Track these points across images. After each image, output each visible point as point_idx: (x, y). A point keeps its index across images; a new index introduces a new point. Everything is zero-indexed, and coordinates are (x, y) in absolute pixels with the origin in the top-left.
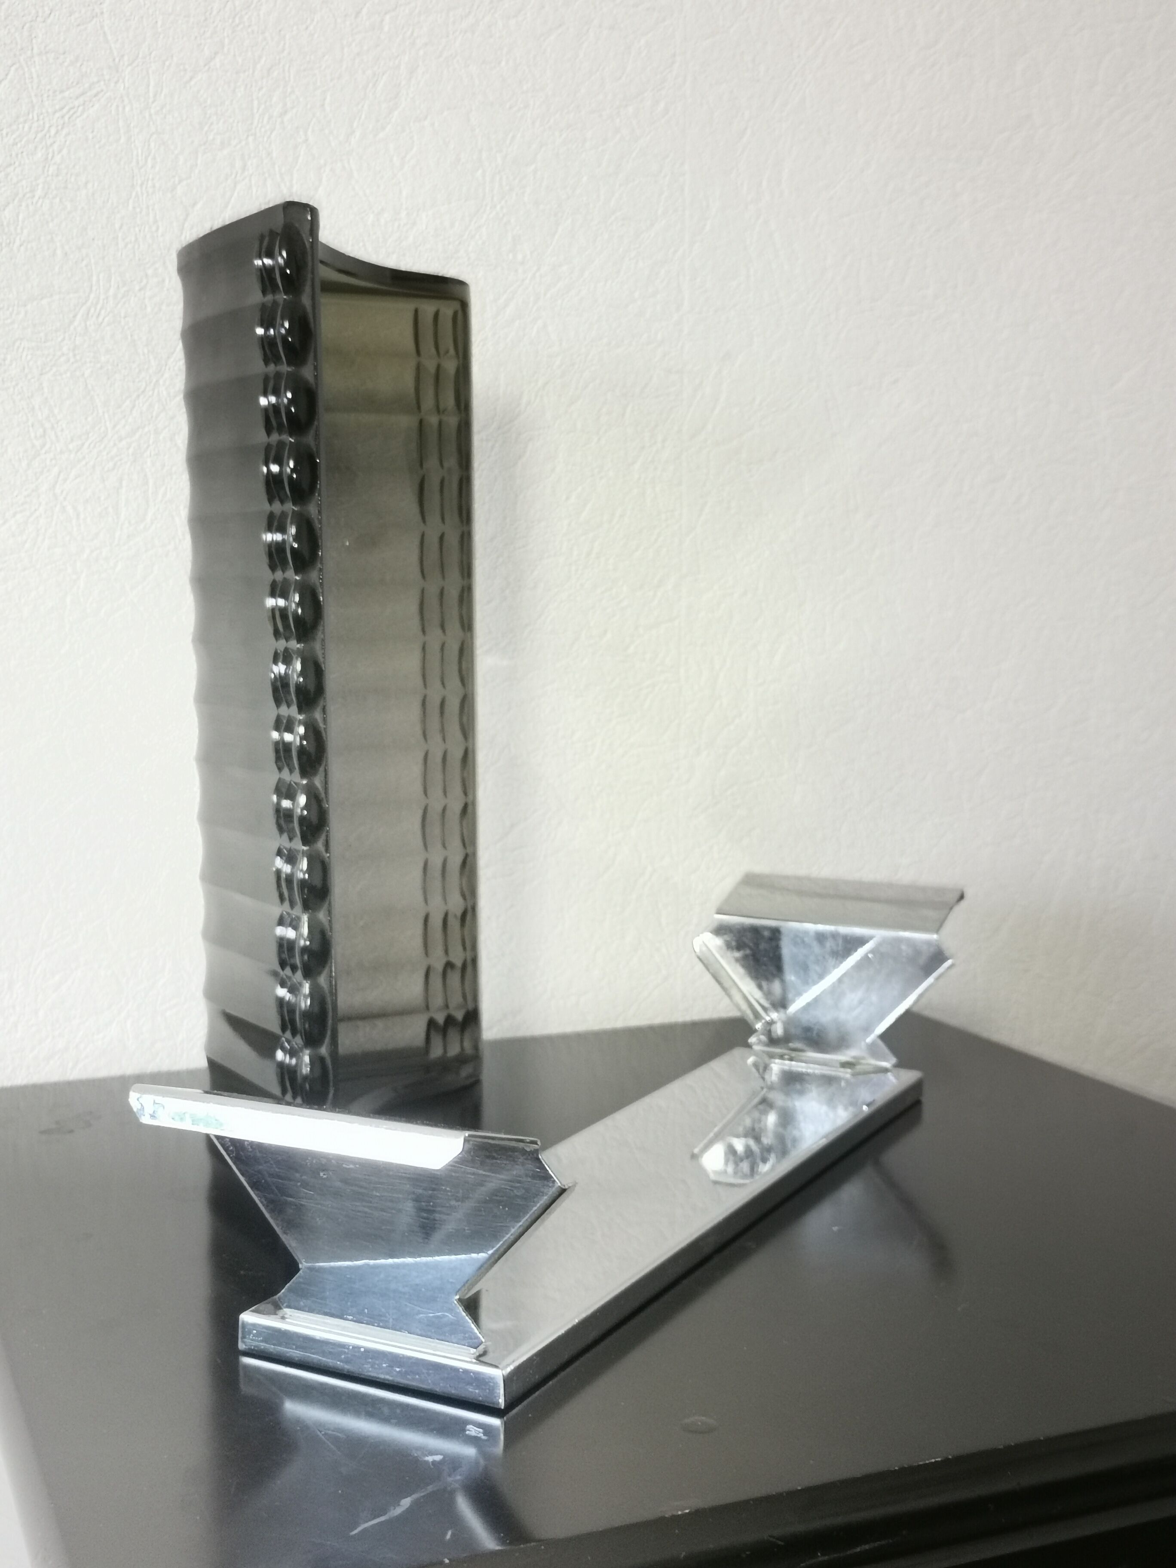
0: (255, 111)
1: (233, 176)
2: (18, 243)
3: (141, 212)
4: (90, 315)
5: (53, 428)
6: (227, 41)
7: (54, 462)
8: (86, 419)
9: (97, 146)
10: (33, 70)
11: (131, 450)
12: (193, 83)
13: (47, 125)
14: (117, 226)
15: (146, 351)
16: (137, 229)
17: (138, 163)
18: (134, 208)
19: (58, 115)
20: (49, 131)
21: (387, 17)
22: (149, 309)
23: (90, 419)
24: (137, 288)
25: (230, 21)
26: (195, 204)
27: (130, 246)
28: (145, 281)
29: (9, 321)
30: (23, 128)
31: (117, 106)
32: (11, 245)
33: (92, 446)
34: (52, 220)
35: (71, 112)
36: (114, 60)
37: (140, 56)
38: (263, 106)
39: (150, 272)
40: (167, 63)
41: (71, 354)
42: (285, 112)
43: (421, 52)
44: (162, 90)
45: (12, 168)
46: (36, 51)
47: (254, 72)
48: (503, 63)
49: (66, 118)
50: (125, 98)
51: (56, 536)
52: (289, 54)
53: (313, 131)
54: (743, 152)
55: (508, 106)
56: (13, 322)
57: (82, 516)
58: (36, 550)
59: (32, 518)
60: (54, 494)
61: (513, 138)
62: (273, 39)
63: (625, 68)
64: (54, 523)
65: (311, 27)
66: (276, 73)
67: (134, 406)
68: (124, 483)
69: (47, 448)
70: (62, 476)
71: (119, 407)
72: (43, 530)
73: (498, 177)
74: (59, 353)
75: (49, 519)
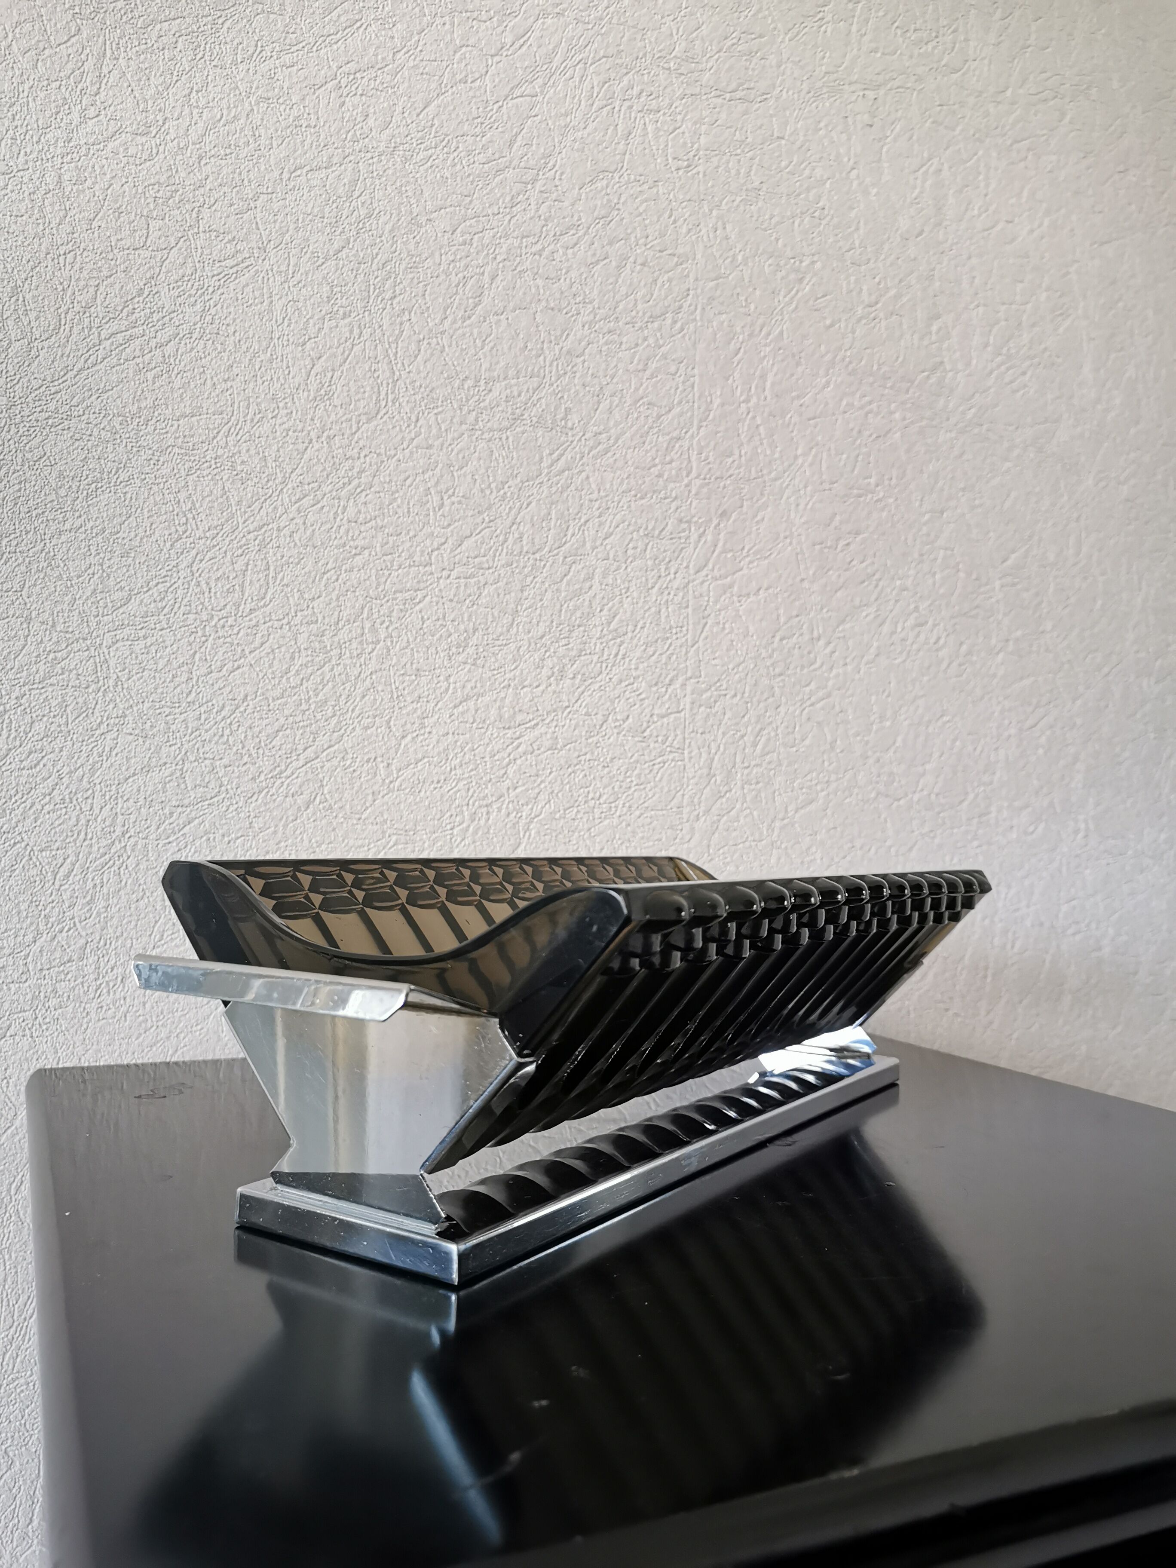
0: (371, 293)
1: (352, 340)
2: (176, 371)
3: (276, 359)
4: (230, 433)
5: (194, 518)
6: (352, 239)
7: (193, 545)
8: (222, 513)
9: (245, 305)
10: (198, 243)
11: (257, 542)
12: (323, 267)
13: (206, 285)
14: (257, 367)
15: (274, 465)
16: (273, 371)
17: (277, 321)
18: (271, 355)
19: (216, 278)
20: (207, 290)
21: (476, 236)
22: (278, 433)
23: (225, 514)
24: (270, 416)
25: (356, 225)
26: (320, 358)
27: (266, 383)
28: (276, 411)
29: (164, 431)
30: (187, 285)
31: (263, 277)
32: (170, 372)
33: (225, 535)
34: (205, 357)
35: (227, 277)
36: (263, 243)
37: (284, 242)
38: (377, 291)
39: (281, 405)
40: (305, 250)
41: (213, 462)
42: (395, 297)
43: (501, 265)
44: (299, 270)
45: (175, 314)
46: (201, 229)
47: (372, 264)
48: (562, 280)
49: (222, 281)
50: (270, 272)
51: (190, 605)
52: (400, 254)
53: (415, 313)
54: (738, 365)
55: (565, 311)
56: (167, 432)
57: (213, 590)
58: (172, 615)
59: (172, 589)
60: (191, 571)
61: (568, 335)
62: (388, 242)
63: (652, 295)
64: (189, 594)
65: (418, 238)
66: (389, 267)
67: (262, 507)
68: (250, 567)
69: (188, 533)
70: (198, 558)
71: (249, 507)
72: (180, 599)
73: (555, 363)
74: (203, 460)
75: (186, 591)
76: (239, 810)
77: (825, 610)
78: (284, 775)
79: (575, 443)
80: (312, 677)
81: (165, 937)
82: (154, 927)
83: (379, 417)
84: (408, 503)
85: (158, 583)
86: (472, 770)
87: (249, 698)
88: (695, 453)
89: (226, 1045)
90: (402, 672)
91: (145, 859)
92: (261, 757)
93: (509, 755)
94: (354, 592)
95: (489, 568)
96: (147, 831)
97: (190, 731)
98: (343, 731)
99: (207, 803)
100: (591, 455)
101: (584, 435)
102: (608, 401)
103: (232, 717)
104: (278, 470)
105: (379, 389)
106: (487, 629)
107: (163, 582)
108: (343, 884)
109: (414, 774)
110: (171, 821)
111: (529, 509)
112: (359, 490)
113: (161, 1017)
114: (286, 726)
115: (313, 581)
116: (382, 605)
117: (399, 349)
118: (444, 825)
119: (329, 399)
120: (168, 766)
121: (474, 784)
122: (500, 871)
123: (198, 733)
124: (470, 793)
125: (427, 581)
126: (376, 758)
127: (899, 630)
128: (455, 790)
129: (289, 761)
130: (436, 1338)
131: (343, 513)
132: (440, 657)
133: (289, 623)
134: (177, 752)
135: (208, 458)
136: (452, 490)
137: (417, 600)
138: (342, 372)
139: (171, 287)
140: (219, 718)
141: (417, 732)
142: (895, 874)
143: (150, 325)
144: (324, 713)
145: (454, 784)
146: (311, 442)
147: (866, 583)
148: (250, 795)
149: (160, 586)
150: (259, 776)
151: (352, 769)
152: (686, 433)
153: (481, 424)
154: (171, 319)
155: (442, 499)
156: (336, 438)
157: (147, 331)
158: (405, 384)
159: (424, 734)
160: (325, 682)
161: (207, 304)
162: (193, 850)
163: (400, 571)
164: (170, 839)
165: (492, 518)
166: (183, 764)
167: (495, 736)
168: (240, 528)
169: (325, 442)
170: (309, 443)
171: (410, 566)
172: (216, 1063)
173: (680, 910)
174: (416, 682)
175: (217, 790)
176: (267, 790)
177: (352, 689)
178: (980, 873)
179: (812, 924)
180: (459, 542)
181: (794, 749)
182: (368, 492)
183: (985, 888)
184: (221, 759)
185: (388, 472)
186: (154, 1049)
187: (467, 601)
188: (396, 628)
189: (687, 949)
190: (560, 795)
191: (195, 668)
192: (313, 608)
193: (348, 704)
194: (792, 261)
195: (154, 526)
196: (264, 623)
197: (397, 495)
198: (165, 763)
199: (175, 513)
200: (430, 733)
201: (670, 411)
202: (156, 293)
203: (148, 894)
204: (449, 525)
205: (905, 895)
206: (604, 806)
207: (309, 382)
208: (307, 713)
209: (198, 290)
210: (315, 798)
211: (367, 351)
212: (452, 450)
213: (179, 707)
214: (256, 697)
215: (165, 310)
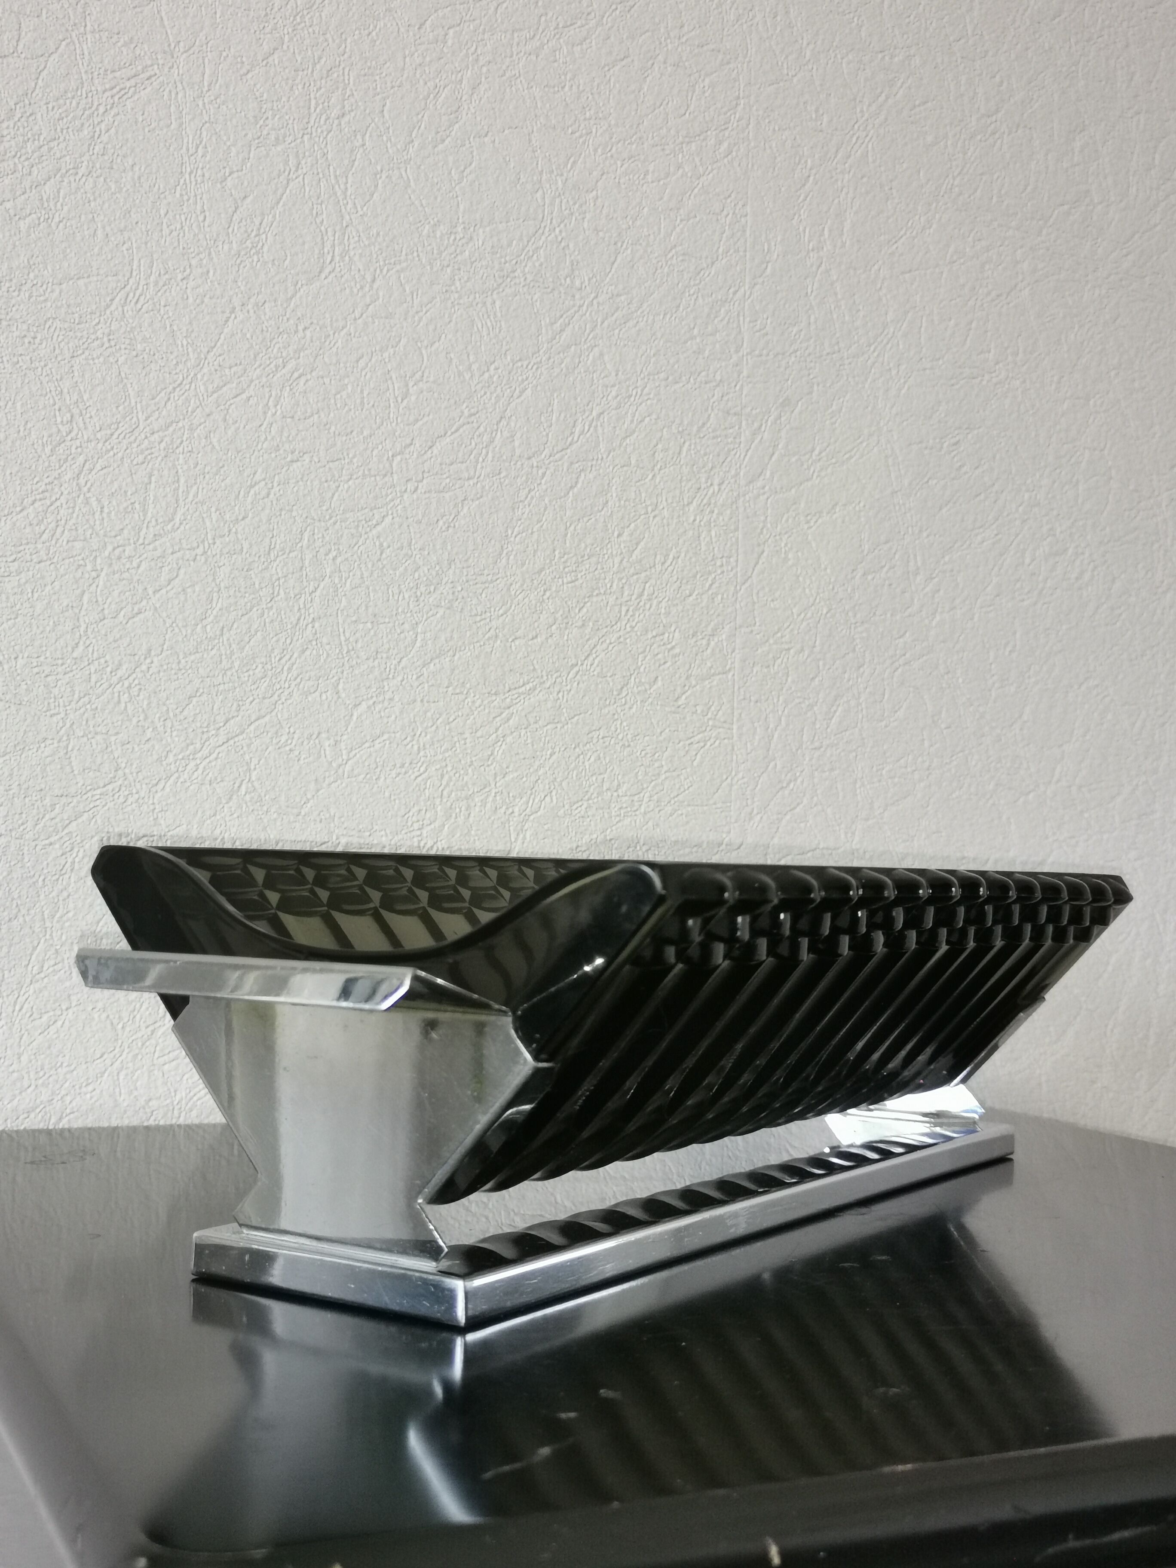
0: (312, 110)
1: (287, 173)
2: (57, 219)
3: (188, 200)
4: (128, 301)
5: (81, 415)
6: (286, 38)
7: (79, 450)
8: (117, 407)
9: (147, 130)
10: (85, 47)
11: (163, 445)
12: (250, 75)
13: (96, 104)
14: (162, 212)
15: (185, 343)
16: (183, 217)
17: (188, 150)
18: (181, 195)
19: (108, 94)
20: (97, 109)
21: (451, 32)
22: (191, 300)
23: (121, 408)
24: (180, 277)
25: (292, 19)
26: (245, 197)
27: (175, 234)
28: (188, 271)
29: (42, 298)
30: (71, 103)
31: (170, 92)
32: (50, 221)
33: (122, 436)
34: (95, 200)
35: (123, 92)
36: (169, 45)
37: (197, 43)
38: (321, 106)
39: (194, 262)
40: (224, 54)
41: (105, 339)
42: (343, 115)
43: (484, 69)
44: (217, 80)
45: (56, 143)
46: (88, 28)
47: (313, 71)
48: (567, 88)
49: (116, 98)
50: (179, 85)
51: (76, 529)
52: (350, 57)
53: (370, 136)
54: (805, 200)
55: (570, 131)
56: (46, 300)
57: (106, 510)
58: (53, 542)
59: (52, 508)
60: (77, 484)
61: (574, 162)
62: (334, 41)
63: (688, 107)
64: (75, 515)
65: (374, 33)
66: (335, 75)
67: (169, 399)
68: (153, 479)
69: (73, 434)
70: (87, 466)
71: (153, 399)
72: (63, 522)
73: (558, 201)
74: (93, 337)
75: (71, 510)
76: (141, 801)
77: (925, 534)
78: (199, 755)
79: (585, 308)
80: (235, 626)
81: (45, 969)
82: (31, 955)
83: (323, 276)
84: (362, 392)
85: (35, 500)
86: (447, 750)
87: (153, 653)
88: (748, 319)
89: (125, 1112)
90: (354, 619)
91: (20, 865)
92: (169, 730)
93: (497, 730)
94: (292, 511)
95: (469, 479)
96: (22, 828)
97: (76, 696)
98: (276, 697)
99: (98, 792)
100: (606, 323)
101: (596, 297)
102: (629, 251)
103: (131, 678)
104: (190, 349)
105: (322, 238)
106: (466, 561)
107: (40, 500)
108: (302, 881)
109: (370, 755)
110: (53, 815)
111: (522, 398)
112: (296, 375)
113: (41, 1074)
114: (201, 690)
115: (237, 497)
116: (328, 529)
117: (349, 185)
118: (409, 824)
119: (257, 253)
120: (48, 742)
121: (449, 769)
122: (493, 874)
123: (86, 699)
124: (444, 783)
125: (387, 495)
126: (319, 734)
127: (1027, 561)
128: (423, 776)
129: (205, 736)
130: (438, 1390)
131: (276, 406)
132: (404, 598)
133: (205, 553)
134: (61, 724)
135: (99, 334)
136: (420, 373)
137: (374, 522)
138: (274, 217)
139: (50, 106)
140: (115, 679)
141: (374, 699)
142: (997, 872)
143: (23, 158)
144: (251, 673)
145: (422, 769)
146: (233, 310)
147: (982, 497)
148: (155, 782)
149: (37, 504)
150: (166, 757)
151: (287, 748)
152: (735, 293)
153: (458, 284)
154: (50, 150)
155: (407, 385)
156: (266, 305)
157: (20, 167)
158: (358, 231)
159: (383, 701)
160: (253, 632)
161: (98, 129)
162: (81, 854)
163: (350, 483)
164: (52, 840)
165: (472, 411)
166: (68, 739)
167: (477, 704)
168: (141, 427)
169: (252, 312)
170: (231, 313)
171: (364, 475)
172: (114, 1131)
173: (722, 889)
174: (372, 633)
175: (111, 775)
176: (176, 775)
177: (288, 641)
178: (1118, 879)
179: (887, 925)
180: (430, 444)
181: (883, 723)
182: (309, 377)
183: (1122, 897)
184: (117, 733)
185: (334, 349)
186: (32, 1115)
187: (441, 523)
188: (347, 559)
189: (731, 940)
190: (564, 784)
191: (83, 612)
192: (236, 533)
193: (283, 661)
194: (880, 56)
195: (29, 425)
196: (172, 553)
197: (346, 381)
198: (45, 739)
199: (57, 407)
200: (391, 699)
201: (713, 263)
202: (31, 115)
203: (23, 911)
204: (417, 421)
205: (1009, 897)
206: (624, 799)
207: (230, 230)
208: (229, 673)
209: (85, 110)
210: (239, 787)
211: (307, 189)
212: (420, 319)
213: (62, 665)
214: (162, 651)
215: (42, 138)
